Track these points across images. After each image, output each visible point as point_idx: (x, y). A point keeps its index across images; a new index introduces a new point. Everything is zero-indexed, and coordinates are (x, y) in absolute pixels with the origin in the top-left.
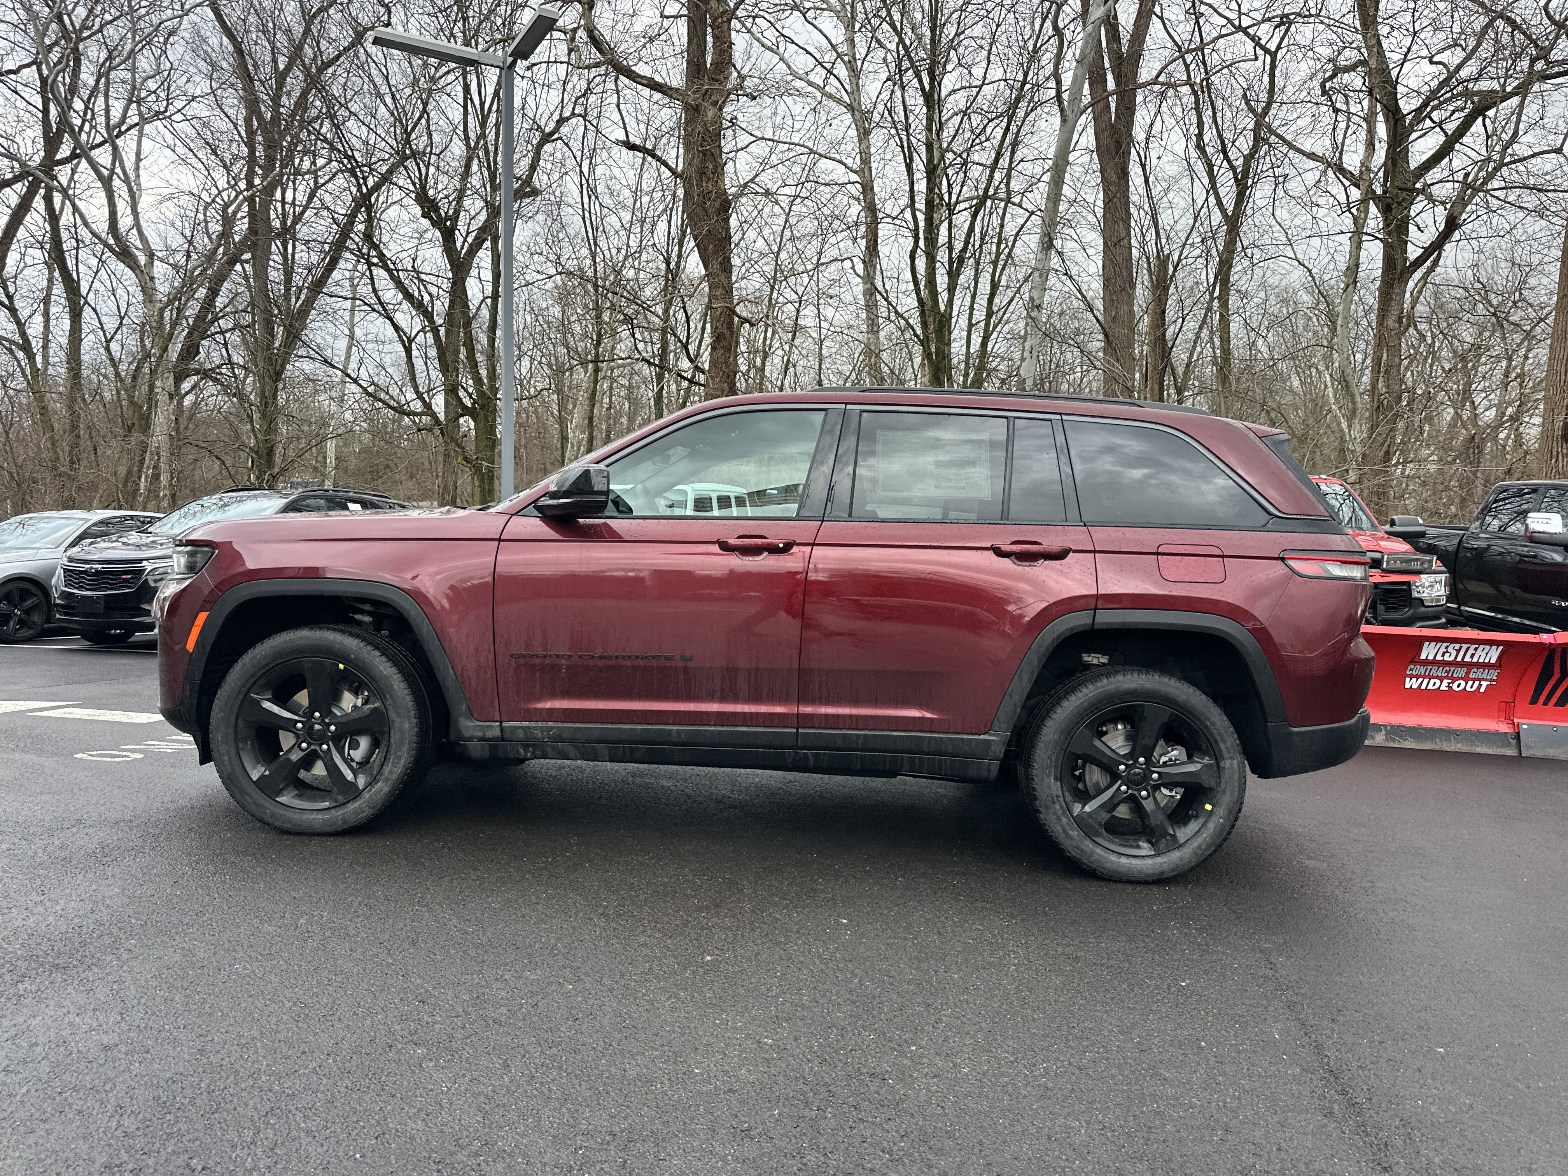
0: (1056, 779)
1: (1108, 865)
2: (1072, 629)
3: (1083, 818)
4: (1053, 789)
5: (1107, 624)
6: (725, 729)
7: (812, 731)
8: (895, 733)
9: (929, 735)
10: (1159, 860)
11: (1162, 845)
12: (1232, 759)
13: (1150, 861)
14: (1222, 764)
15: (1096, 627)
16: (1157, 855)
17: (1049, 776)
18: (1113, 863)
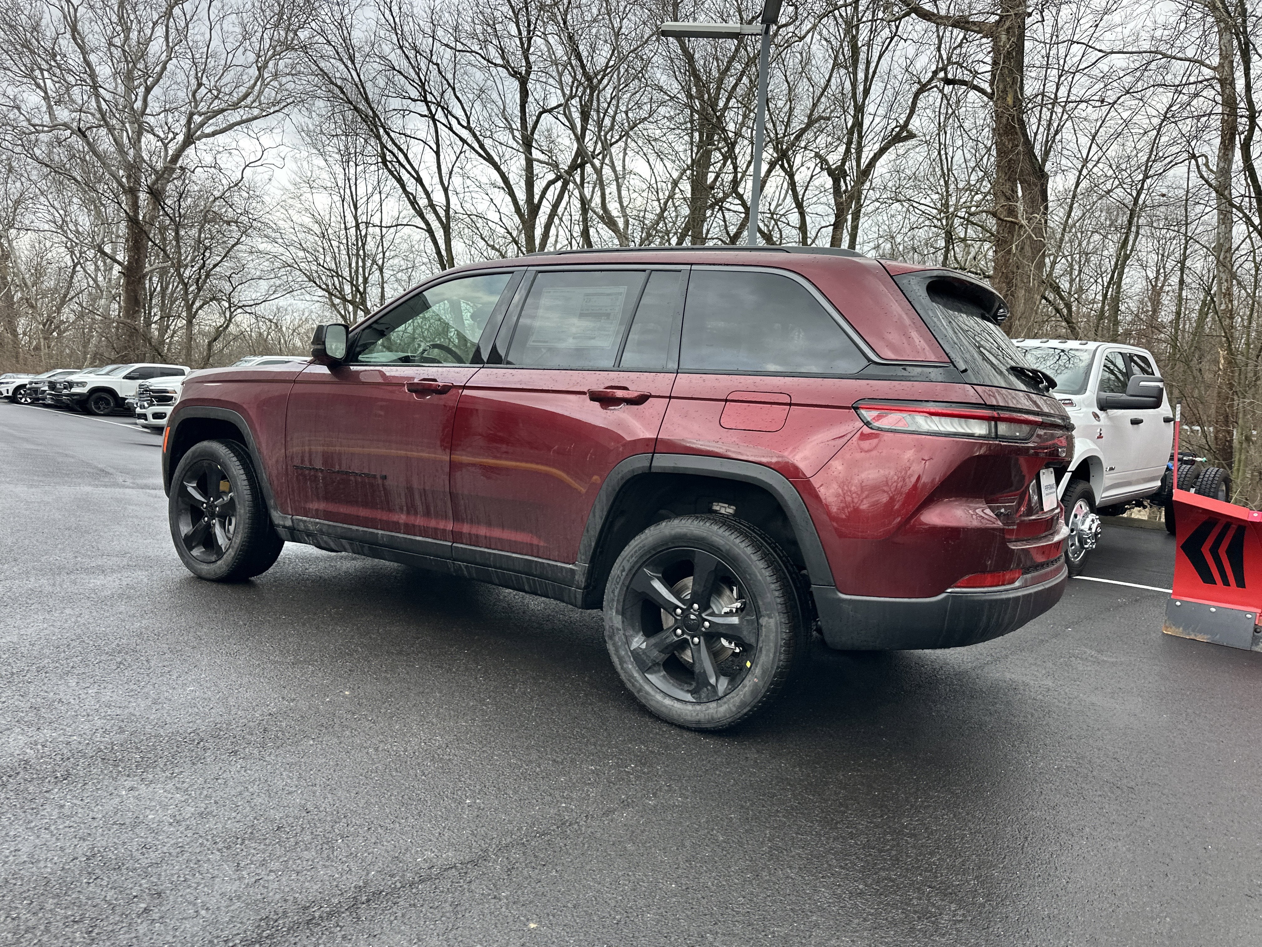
0: (617, 612)
1: (653, 703)
2: (633, 471)
3: (638, 653)
4: (615, 622)
5: (661, 467)
6: (409, 537)
7: (462, 546)
8: (514, 555)
9: (536, 559)
10: (698, 707)
11: (704, 693)
12: (770, 617)
13: (690, 707)
14: (760, 621)
15: (653, 470)
16: (699, 703)
17: (611, 609)
18: (658, 702)
